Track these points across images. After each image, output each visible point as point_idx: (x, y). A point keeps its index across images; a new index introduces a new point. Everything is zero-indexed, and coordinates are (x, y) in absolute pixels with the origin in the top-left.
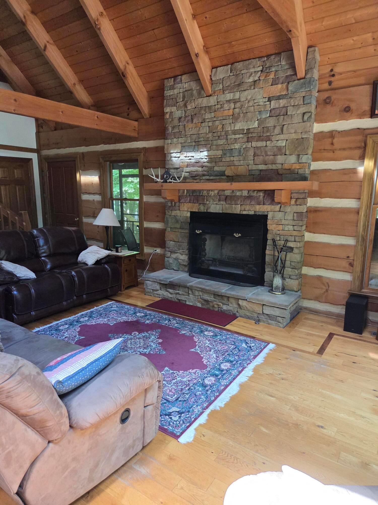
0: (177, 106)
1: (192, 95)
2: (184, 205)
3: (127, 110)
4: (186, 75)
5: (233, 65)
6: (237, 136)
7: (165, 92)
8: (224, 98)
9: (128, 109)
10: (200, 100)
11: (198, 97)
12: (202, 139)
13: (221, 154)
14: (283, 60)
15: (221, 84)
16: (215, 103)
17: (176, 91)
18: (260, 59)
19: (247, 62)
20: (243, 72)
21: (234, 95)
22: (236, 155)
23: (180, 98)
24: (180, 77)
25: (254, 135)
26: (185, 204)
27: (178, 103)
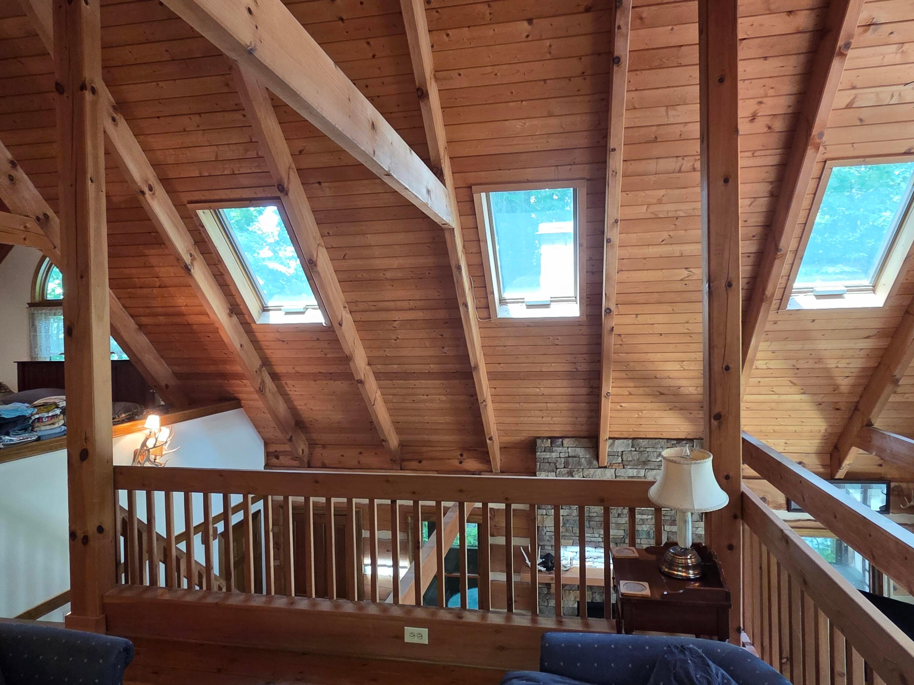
0: (557, 473)
1: (579, 463)
2: (570, 593)
3: (459, 457)
4: (569, 439)
5: (635, 441)
6: (645, 517)
7: (538, 454)
8: (625, 473)
9: (462, 455)
10: (592, 471)
11: (588, 467)
12: (595, 515)
13: (623, 534)
14: (696, 446)
15: (620, 457)
16: (612, 476)
17: (554, 455)
18: (669, 441)
19: (654, 441)
20: (648, 450)
21: (638, 472)
22: (645, 536)
23: (560, 464)
24: (561, 440)
25: (667, 518)
26: (571, 591)
27: (558, 470)
